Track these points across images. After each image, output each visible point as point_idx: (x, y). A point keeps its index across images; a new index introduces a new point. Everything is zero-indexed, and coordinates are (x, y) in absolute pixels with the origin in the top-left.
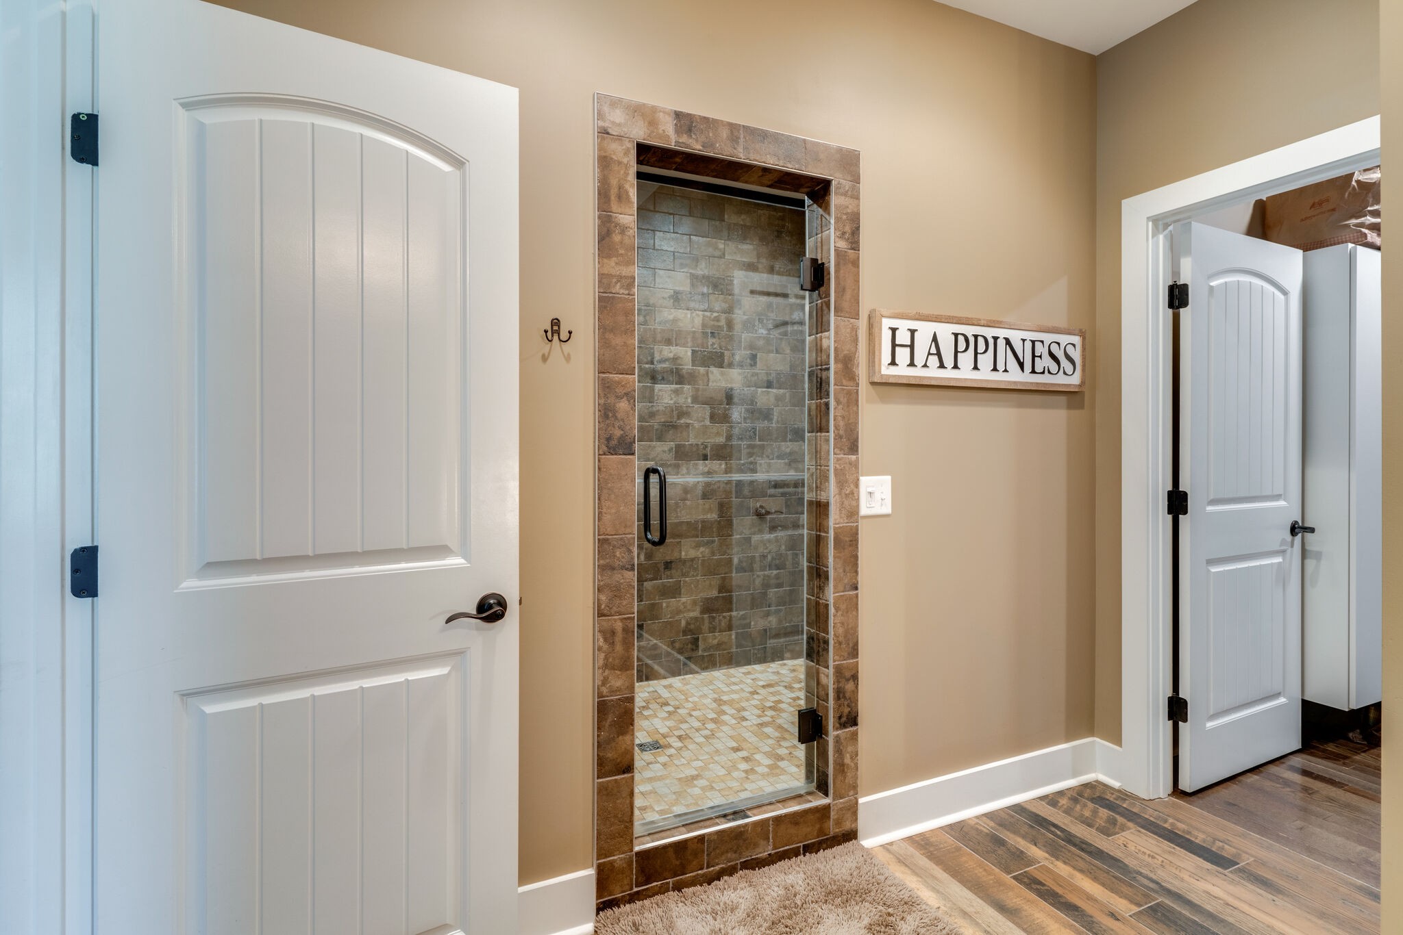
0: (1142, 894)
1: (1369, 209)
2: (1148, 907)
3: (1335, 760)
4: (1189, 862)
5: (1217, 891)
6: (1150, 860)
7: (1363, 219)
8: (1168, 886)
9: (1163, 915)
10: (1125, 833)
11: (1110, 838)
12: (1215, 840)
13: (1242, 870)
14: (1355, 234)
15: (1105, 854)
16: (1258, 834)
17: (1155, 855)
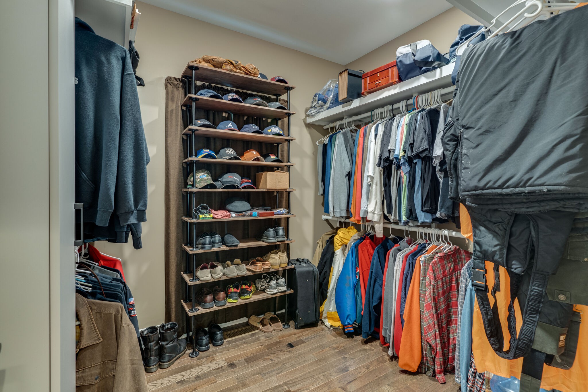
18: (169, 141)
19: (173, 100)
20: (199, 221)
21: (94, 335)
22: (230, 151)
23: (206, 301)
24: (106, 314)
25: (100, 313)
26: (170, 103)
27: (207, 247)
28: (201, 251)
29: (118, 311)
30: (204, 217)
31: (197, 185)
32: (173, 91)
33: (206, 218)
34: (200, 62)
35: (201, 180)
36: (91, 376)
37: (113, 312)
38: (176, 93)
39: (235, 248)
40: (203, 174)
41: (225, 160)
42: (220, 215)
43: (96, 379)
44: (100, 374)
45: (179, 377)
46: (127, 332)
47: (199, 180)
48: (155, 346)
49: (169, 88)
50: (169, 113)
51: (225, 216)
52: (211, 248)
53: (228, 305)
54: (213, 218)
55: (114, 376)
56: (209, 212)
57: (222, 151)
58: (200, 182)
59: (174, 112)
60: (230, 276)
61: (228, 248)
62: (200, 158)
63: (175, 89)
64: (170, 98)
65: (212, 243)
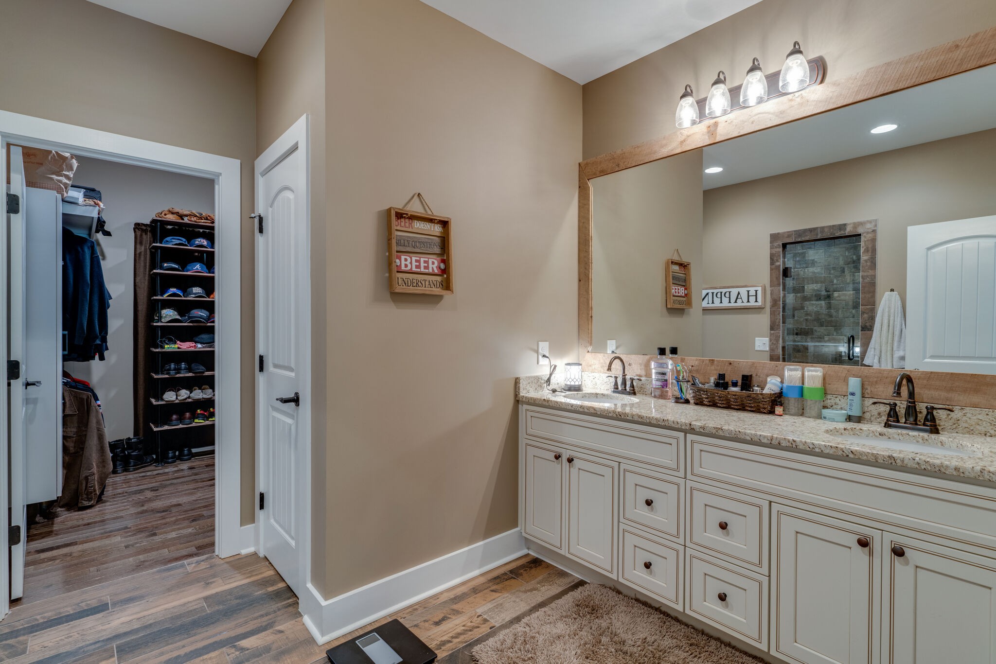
0: (103, 652)
1: (64, 172)
2: (117, 652)
3: (49, 535)
4: (89, 622)
5: (123, 619)
6: (70, 639)
7: (61, 178)
8: (104, 638)
9: (129, 648)
10: (29, 643)
11: (28, 653)
12: (78, 604)
13: (114, 604)
14: (57, 186)
15: (45, 660)
16: (88, 587)
17: (68, 635)
18: (137, 281)
19: (141, 243)
20: (164, 350)
21: (73, 409)
22: (197, 290)
23: (172, 419)
24: (80, 398)
25: (77, 397)
26: (138, 246)
27: (172, 372)
28: (167, 376)
29: (88, 397)
30: (169, 347)
31: (163, 320)
32: (141, 235)
33: (171, 348)
34: (165, 215)
35: (167, 315)
36: (71, 431)
37: (85, 397)
38: (144, 236)
39: (201, 375)
40: (168, 310)
41: (191, 298)
42: (186, 346)
43: (74, 435)
44: (76, 432)
45: (143, 474)
46: (94, 410)
47: (164, 315)
48: (120, 453)
49: (137, 233)
50: (138, 255)
51: (191, 347)
52: (177, 373)
53: (194, 425)
54: (179, 348)
55: (86, 435)
56: (175, 343)
57: (189, 290)
58: (165, 317)
59: (143, 253)
60: (195, 398)
61: (194, 375)
62: (165, 296)
63: (144, 234)
64: (138, 242)
65: (178, 370)
